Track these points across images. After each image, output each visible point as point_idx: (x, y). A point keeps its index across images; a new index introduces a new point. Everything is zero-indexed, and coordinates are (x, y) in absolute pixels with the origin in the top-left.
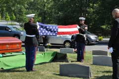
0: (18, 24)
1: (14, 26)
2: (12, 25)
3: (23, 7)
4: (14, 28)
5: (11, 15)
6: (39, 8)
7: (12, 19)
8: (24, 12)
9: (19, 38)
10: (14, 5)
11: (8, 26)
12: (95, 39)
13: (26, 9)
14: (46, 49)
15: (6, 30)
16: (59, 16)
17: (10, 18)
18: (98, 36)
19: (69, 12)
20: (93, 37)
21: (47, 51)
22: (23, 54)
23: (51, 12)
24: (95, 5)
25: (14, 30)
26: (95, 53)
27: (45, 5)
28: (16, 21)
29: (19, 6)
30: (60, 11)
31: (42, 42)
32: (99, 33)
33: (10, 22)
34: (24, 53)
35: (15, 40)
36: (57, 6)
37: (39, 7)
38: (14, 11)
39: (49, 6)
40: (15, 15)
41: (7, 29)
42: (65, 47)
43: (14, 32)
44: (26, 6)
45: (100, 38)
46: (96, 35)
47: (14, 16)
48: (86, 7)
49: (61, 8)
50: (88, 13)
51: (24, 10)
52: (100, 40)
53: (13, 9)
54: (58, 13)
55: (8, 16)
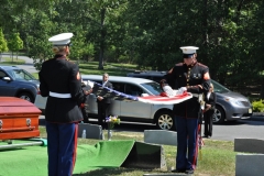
0: (31, 60)
1: (20, 67)
2: (12, 63)
3: (44, 15)
4: (19, 71)
5: (10, 37)
6: (89, 19)
7: (13, 48)
8: (48, 30)
9: (33, 101)
10: (19, 10)
11: (2, 67)
12: (242, 107)
13: (54, 20)
14: (105, 133)
16: (144, 42)
17: (9, 45)
18: (252, 99)
19: (171, 31)
20: (236, 102)
21: (108, 136)
22: (43, 145)
23: (122, 30)
24: (244, 13)
25: (17, 77)
26: (241, 145)
27: (103, 11)
28: (24, 52)
29: (32, 11)
30: (147, 28)
31: (96, 111)
32: (254, 90)
33: (7, 57)
34: (46, 142)
35: (22, 106)
36: (139, 15)
37: (88, 15)
38: (19, 25)
39: (117, 14)
42: (157, 128)
43: (18, 82)
44: (53, 12)
45: (255, 104)
46: (246, 96)
47: (20, 41)
48: (219, 19)
49: (147, 21)
50: (225, 34)
51: (47, 24)
52: (256, 110)
53: (17, 19)
54: (141, 34)
55: (3, 40)
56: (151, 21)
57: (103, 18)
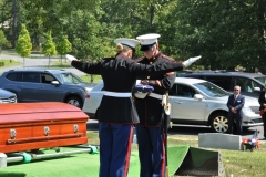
3: (91, 16)
4: (67, 75)
5: (59, 40)
6: (138, 19)
7: (61, 52)
8: (95, 30)
9: (81, 106)
10: (66, 11)
11: (50, 71)
13: (101, 21)
15: (44, 81)
16: (195, 41)
17: (58, 49)
19: (224, 27)
22: (91, 152)
23: (172, 30)
25: (66, 80)
27: (152, 10)
29: (80, 13)
30: (198, 25)
33: (56, 60)
34: (94, 149)
35: (70, 111)
36: (190, 12)
37: (137, 14)
38: (65, 27)
39: (166, 12)
40: (71, 39)
41: (47, 78)
42: (212, 130)
43: (66, 86)
44: (100, 12)
47: (68, 43)
49: (200, 17)
51: (95, 25)
53: (65, 22)
54: (192, 32)
55: (52, 44)
56: (202, 18)
57: (152, 17)
